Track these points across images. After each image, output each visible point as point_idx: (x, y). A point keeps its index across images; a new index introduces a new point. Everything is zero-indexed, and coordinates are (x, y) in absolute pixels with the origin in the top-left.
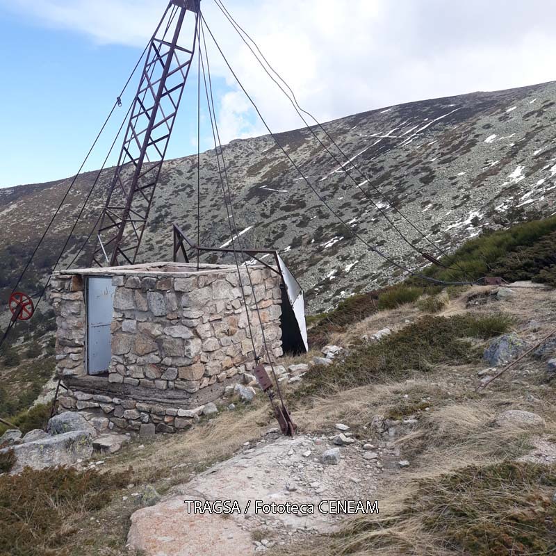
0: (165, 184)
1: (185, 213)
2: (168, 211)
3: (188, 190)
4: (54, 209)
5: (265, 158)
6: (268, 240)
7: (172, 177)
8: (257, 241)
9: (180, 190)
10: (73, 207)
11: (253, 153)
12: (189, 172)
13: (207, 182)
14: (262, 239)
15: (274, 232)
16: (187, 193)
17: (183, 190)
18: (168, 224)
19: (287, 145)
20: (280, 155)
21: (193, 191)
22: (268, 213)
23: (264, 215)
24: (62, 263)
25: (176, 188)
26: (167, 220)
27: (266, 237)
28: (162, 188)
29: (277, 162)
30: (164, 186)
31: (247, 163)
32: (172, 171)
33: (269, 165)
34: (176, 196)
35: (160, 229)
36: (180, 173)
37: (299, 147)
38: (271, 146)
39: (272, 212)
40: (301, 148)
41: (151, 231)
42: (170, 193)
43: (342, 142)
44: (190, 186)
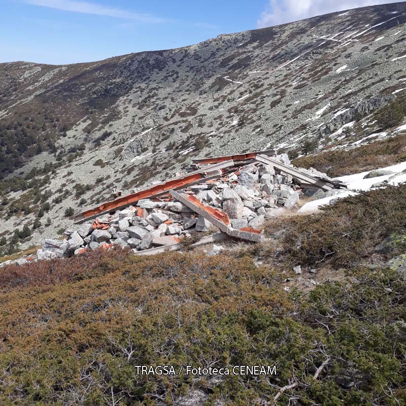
0: (161, 70)
1: (167, 95)
2: (156, 92)
3: (175, 76)
4: (83, 86)
5: (238, 52)
6: (157, 141)
7: (167, 64)
8: (150, 140)
9: (169, 76)
10: (95, 85)
11: (230, 46)
12: (181, 61)
13: (190, 70)
14: (153, 140)
15: (163, 135)
16: (173, 79)
17: (171, 76)
18: (152, 104)
19: (258, 41)
20: (249, 50)
21: (177, 77)
22: (169, 116)
23: (166, 119)
24: (75, 129)
25: (167, 73)
26: (153, 100)
27: (157, 138)
28: (158, 73)
29: (244, 56)
30: (160, 72)
31: (223, 55)
32: (170, 59)
33: (238, 58)
34: (165, 81)
35: (145, 107)
36: (174, 61)
37: (266, 43)
38: (246, 41)
39: (172, 117)
40: (267, 44)
41: (139, 109)
42: (162, 78)
43: (298, 41)
44: (177, 73)
